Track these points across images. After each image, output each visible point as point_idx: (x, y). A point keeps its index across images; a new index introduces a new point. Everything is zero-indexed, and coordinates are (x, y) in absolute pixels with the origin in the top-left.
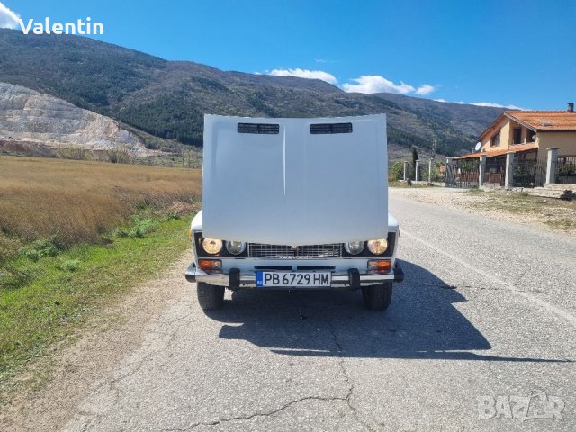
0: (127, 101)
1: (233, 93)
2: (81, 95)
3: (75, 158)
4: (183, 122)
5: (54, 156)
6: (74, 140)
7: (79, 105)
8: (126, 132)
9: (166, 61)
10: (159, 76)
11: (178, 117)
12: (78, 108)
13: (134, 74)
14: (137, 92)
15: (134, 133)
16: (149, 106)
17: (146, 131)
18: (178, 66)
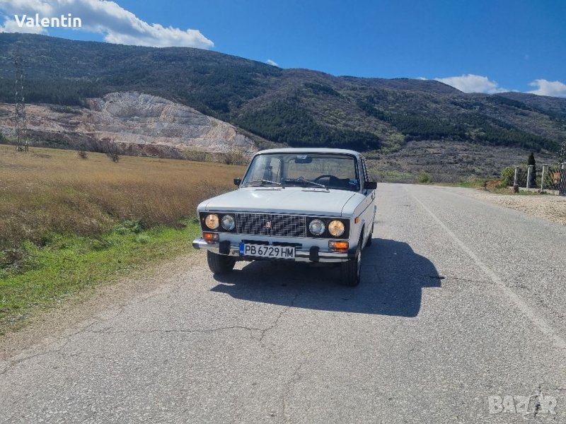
0: (244, 108)
1: (343, 98)
2: (207, 103)
3: (198, 160)
4: (294, 126)
5: (181, 158)
6: (198, 144)
7: (204, 112)
8: (243, 137)
9: (281, 70)
10: (276, 84)
11: (290, 122)
12: (203, 116)
13: (252, 83)
14: (254, 99)
15: (249, 137)
16: (264, 112)
17: (260, 135)
18: (293, 73)
